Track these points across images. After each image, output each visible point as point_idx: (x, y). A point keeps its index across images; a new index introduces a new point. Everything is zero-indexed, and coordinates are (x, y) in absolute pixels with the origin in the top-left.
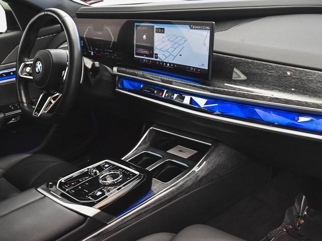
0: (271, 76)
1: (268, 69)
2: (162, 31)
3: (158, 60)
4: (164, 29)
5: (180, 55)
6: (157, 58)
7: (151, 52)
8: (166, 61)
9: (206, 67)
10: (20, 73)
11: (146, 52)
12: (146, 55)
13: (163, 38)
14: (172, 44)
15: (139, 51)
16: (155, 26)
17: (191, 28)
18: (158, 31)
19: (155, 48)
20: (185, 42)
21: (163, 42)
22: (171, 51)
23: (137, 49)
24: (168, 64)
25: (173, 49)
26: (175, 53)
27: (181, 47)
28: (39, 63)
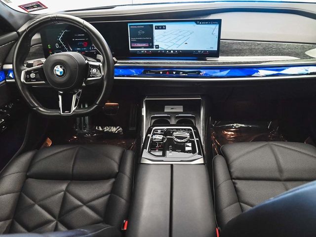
0: (259, 49)
1: (255, 46)
3: (160, 49)
5: (186, 43)
6: (158, 48)
7: (151, 44)
8: (169, 49)
9: (215, 49)
10: (22, 80)
11: (144, 45)
12: (145, 47)
13: (165, 32)
14: (176, 36)
15: (135, 45)
16: (155, 25)
17: (197, 24)
18: (158, 28)
19: (155, 41)
20: (191, 33)
21: (164, 36)
22: (174, 41)
23: (132, 44)
24: (172, 51)
25: (177, 40)
26: (179, 43)
27: (187, 38)
28: (59, 66)
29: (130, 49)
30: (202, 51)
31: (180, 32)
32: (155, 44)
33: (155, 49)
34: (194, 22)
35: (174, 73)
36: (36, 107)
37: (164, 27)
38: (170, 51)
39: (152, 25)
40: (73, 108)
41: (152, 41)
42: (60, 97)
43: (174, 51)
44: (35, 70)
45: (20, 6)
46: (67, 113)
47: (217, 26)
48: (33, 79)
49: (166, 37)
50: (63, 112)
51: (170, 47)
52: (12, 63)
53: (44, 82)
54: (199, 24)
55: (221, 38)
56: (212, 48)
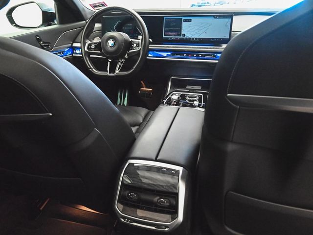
2: (189, 21)
3: (186, 37)
4: (191, 20)
5: (206, 33)
6: (184, 36)
7: (179, 33)
8: (193, 37)
9: (228, 37)
10: (86, 49)
11: (174, 34)
12: (175, 35)
13: (190, 24)
14: (198, 27)
15: (168, 33)
16: (183, 18)
17: (215, 18)
18: (185, 21)
19: (182, 31)
21: (190, 27)
22: (197, 31)
23: (166, 32)
25: (199, 30)
26: (200, 32)
27: (206, 29)
28: (111, 40)
29: (164, 37)
30: (217, 39)
31: (202, 24)
32: (183, 33)
33: (182, 37)
34: (212, 17)
35: (195, 55)
36: (91, 68)
38: (193, 39)
39: (181, 18)
40: (117, 71)
41: (180, 30)
42: (109, 63)
43: (196, 39)
44: (95, 43)
45: (90, 5)
46: (112, 74)
47: (230, 20)
48: (93, 49)
50: (109, 73)
51: (193, 35)
52: (81, 43)
53: (99, 52)
54: (216, 18)
55: (232, 30)
56: (225, 36)
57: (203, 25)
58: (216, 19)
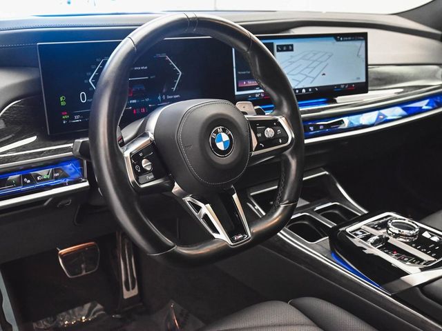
2: (289, 48)
4: (292, 46)
5: (324, 74)
8: (299, 87)
9: (363, 80)
13: (292, 57)
14: (309, 62)
15: (245, 84)
16: (276, 43)
17: (337, 40)
18: (281, 49)
20: (330, 56)
21: (292, 62)
22: (306, 72)
23: (239, 82)
24: (304, 91)
25: (310, 70)
26: (314, 74)
27: (324, 64)
29: (237, 93)
30: (345, 85)
31: (315, 54)
34: (333, 38)
37: (290, 47)
38: (300, 90)
39: (272, 43)
43: (307, 89)
47: (363, 44)
49: (293, 66)
51: (300, 82)
54: (340, 40)
55: (369, 63)
56: (358, 78)
57: (315, 58)
58: (339, 43)
